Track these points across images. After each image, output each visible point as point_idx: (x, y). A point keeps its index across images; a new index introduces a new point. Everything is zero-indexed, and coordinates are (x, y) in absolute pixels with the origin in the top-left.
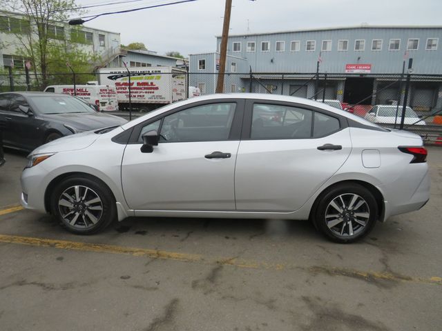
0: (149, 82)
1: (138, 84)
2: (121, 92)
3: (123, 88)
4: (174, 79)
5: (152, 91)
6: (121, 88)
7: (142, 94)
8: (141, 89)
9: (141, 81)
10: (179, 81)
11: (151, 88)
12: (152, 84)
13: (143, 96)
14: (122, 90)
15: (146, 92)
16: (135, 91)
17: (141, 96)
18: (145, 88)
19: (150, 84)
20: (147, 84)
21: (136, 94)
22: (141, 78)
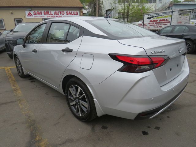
0: (166, 19)
1: (160, 20)
2: (151, 25)
3: (153, 23)
4: (180, 16)
5: (167, 23)
6: (152, 23)
7: (161, 26)
8: (161, 23)
9: (161, 19)
10: (183, 17)
11: (166, 22)
12: (167, 20)
13: (162, 27)
14: (152, 24)
15: (163, 25)
16: (158, 24)
17: (160, 27)
18: (163, 23)
19: (166, 20)
20: (164, 20)
21: (159, 26)
22: (162, 17)
